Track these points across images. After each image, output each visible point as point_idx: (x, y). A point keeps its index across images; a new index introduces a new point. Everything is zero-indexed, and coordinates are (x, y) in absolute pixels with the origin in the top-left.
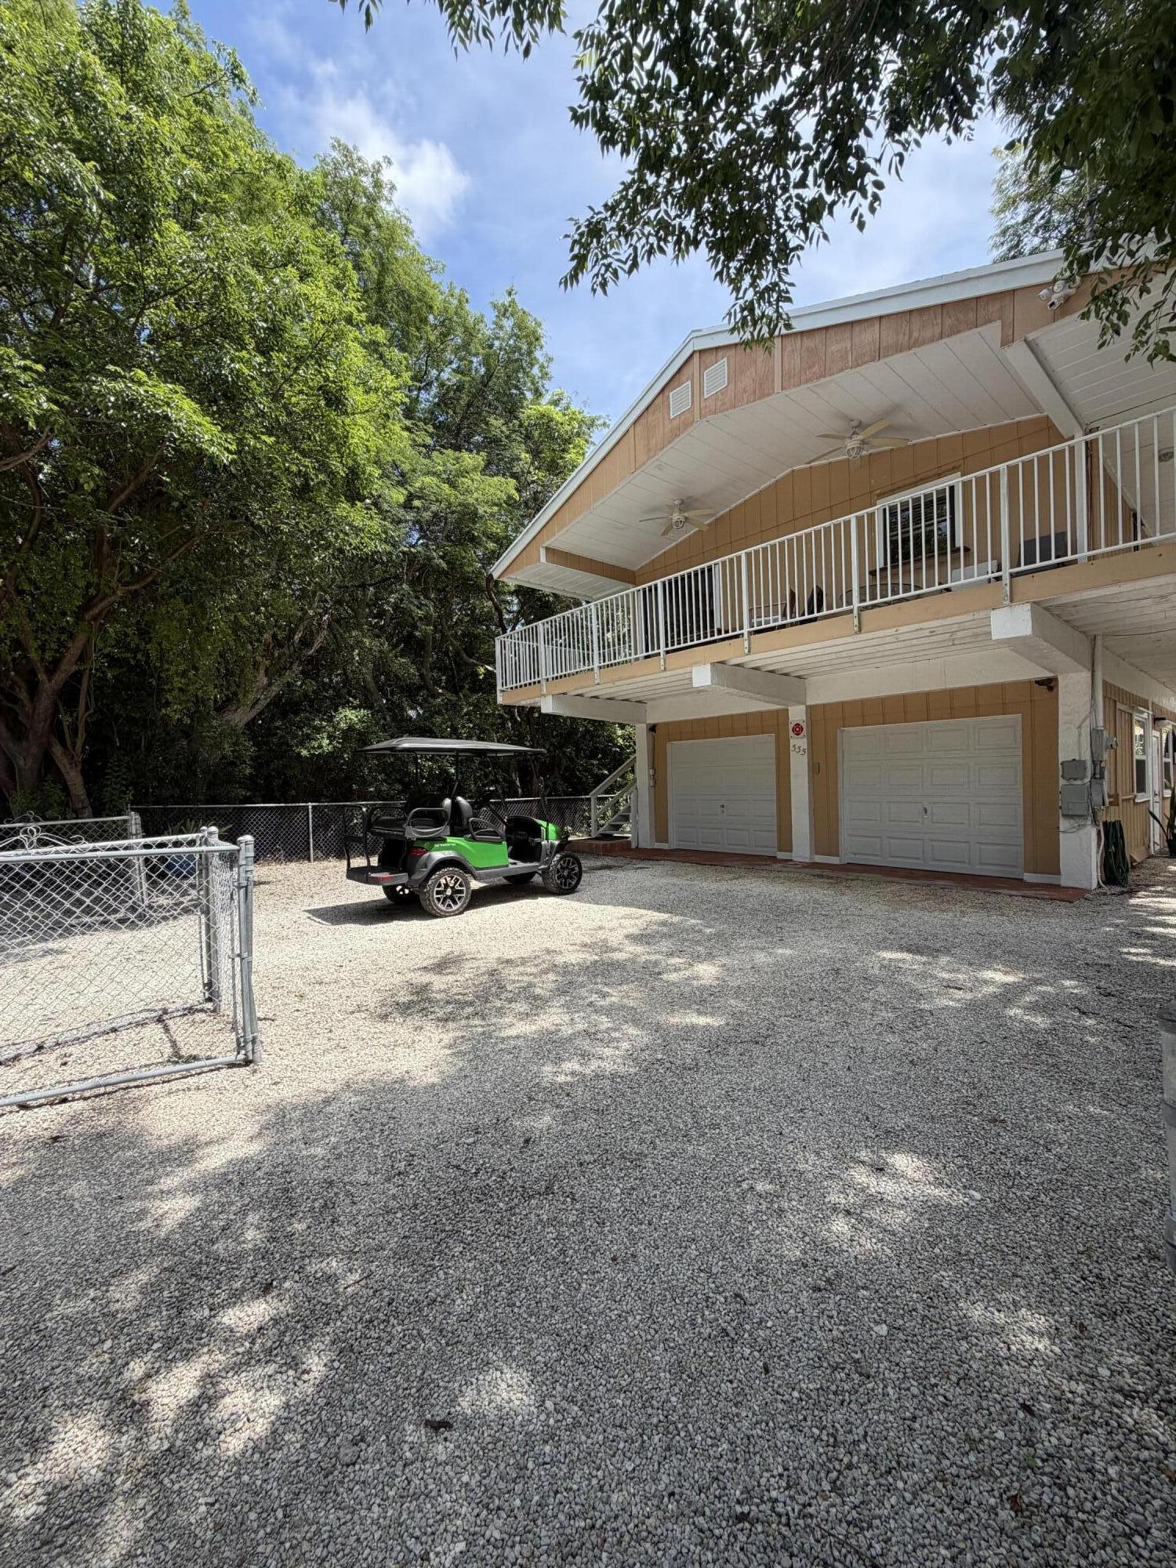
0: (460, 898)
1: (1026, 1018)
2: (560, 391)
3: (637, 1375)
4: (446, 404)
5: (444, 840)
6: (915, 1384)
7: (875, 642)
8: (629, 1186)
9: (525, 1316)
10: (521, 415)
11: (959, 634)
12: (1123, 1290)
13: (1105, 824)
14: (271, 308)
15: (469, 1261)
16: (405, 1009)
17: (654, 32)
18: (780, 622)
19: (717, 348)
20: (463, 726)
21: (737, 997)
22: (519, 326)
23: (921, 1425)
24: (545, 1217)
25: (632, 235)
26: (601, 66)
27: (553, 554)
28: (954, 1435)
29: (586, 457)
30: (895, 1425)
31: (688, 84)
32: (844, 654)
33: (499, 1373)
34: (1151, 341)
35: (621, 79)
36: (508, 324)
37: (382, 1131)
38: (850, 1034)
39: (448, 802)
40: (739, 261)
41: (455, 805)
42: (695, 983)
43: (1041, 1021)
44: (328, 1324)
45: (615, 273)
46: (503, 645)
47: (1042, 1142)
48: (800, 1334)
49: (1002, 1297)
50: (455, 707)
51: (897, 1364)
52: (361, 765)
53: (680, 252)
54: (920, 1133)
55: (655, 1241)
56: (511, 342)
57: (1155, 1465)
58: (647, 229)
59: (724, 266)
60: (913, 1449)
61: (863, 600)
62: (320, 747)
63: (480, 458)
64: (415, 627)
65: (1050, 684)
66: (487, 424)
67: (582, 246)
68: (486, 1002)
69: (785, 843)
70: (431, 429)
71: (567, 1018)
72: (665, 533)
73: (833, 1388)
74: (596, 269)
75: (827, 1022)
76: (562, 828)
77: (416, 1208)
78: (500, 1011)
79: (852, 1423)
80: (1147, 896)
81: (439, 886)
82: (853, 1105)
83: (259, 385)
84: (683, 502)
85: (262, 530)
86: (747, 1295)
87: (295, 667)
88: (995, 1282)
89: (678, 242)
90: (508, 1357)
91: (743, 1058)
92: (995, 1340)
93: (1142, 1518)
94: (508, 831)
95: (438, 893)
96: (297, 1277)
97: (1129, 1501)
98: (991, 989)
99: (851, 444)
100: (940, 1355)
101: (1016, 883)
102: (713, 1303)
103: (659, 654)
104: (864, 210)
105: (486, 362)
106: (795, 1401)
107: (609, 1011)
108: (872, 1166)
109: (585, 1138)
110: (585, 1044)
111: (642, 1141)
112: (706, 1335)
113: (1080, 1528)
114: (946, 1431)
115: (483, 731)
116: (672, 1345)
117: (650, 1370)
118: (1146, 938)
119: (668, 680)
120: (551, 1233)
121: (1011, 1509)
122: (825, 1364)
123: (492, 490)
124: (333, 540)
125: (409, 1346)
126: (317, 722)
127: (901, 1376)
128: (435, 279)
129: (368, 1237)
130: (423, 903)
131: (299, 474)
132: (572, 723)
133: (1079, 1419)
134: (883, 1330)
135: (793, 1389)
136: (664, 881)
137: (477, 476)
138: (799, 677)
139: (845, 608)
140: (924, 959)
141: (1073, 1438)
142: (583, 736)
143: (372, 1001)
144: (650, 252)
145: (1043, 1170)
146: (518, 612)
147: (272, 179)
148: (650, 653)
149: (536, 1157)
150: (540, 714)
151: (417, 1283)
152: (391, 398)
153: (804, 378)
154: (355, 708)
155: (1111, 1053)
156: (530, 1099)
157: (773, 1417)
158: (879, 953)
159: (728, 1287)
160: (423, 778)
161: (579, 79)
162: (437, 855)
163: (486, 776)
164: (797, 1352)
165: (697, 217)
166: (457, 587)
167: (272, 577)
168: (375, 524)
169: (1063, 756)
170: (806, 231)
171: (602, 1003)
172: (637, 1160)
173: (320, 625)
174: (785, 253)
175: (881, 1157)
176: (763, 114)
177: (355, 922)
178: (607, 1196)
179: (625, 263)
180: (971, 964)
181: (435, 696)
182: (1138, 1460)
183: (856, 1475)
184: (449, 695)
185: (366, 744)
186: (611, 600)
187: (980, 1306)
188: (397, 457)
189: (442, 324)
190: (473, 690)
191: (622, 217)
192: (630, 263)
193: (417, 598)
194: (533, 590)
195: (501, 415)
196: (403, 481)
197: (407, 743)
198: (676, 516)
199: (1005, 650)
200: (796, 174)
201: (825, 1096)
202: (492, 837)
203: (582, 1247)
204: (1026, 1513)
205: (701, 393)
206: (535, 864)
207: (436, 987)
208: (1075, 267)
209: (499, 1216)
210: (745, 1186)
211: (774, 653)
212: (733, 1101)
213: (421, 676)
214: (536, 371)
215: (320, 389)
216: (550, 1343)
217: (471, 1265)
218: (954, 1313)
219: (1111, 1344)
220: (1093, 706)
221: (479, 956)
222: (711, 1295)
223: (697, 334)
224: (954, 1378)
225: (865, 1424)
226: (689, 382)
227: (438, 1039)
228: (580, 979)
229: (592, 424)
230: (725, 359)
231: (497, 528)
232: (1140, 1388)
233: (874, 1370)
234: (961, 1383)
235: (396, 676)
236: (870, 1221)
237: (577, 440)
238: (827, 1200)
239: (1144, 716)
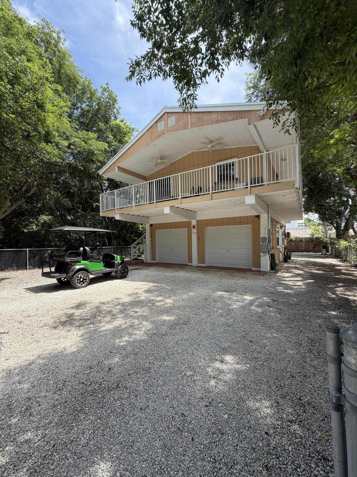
0: (85, 282)
1: (256, 309)
2: (123, 118)
3: (150, 453)
4: (83, 116)
5: (80, 262)
6: (237, 433)
7: (216, 203)
8: (146, 380)
9: (109, 439)
10: (110, 123)
11: (237, 202)
12: (287, 389)
13: (271, 254)
14: (15, 69)
15: (87, 421)
16: (64, 324)
17: (158, 4)
18: (190, 195)
19: (172, 113)
20: (88, 223)
21: (178, 310)
22: (110, 95)
23: (239, 448)
24: (116, 397)
25: (150, 68)
26: (141, 10)
27: (120, 169)
28: (248, 448)
29: (131, 139)
30: (232, 449)
31: (169, 24)
32: (207, 206)
33: (98, 466)
34: (285, 128)
35: (147, 16)
36: (106, 94)
37: (53, 373)
38: (211, 319)
39: (82, 249)
40: (182, 84)
41: (85, 250)
42: (165, 306)
43: (260, 310)
44: (25, 462)
45: (144, 79)
46: (102, 197)
47: (263, 346)
48: (202, 424)
49: (257, 398)
50: (85, 217)
51: (231, 427)
52: (49, 235)
53: (165, 78)
54: (232, 348)
55: (155, 399)
56: (107, 100)
57: (300, 443)
58: (155, 68)
59: (178, 85)
60: (238, 457)
61: (212, 191)
62: (32, 228)
63: (96, 135)
64: (71, 188)
65: (258, 217)
66: (98, 124)
67: (133, 68)
68: (95, 318)
69: (190, 260)
70: (78, 123)
71: (124, 321)
72: (156, 166)
73: (213, 441)
74: (138, 77)
75: (204, 316)
76: (122, 257)
77: (66, 403)
78: (100, 321)
79: (220, 453)
80: (280, 273)
81: (78, 277)
82: (213, 341)
83: (9, 96)
84: (161, 157)
85: (10, 149)
86: (185, 413)
87: (22, 200)
88: (255, 393)
89: (164, 74)
90: (102, 459)
91: (181, 329)
92: (257, 412)
93: (299, 462)
94: (103, 258)
95: (77, 280)
96: (12, 444)
97: (295, 457)
98: (247, 302)
99: (209, 146)
100: (243, 421)
101: (250, 270)
102: (175, 419)
103: (154, 203)
104: (219, 76)
105: (98, 104)
106: (202, 449)
107: (137, 318)
108: (220, 361)
109: (130, 365)
110: (130, 331)
111: (150, 363)
112: (173, 431)
113: (284, 471)
114: (246, 448)
115: (95, 225)
116: (162, 438)
117: (155, 450)
118: (282, 284)
119: (156, 211)
120: (118, 403)
121: (266, 470)
122: (210, 433)
123: (100, 146)
124: (39, 156)
125: (61, 464)
126: (31, 220)
127: (232, 431)
128: (80, 74)
129: (45, 419)
130: (72, 284)
131: (25, 131)
132: (125, 223)
133: (280, 433)
134: (226, 416)
135: (201, 445)
136: (154, 273)
137: (94, 141)
138: (195, 212)
139: (208, 192)
140: (229, 294)
141: (279, 440)
142: (129, 227)
143: (50, 322)
144: (155, 75)
145: (264, 355)
146: (108, 186)
147: (16, 24)
148: (151, 202)
149: (113, 375)
150: (115, 219)
151: (66, 435)
152: (63, 109)
153: (197, 125)
154: (47, 215)
155: (277, 317)
156: (111, 353)
157: (195, 457)
158: (218, 293)
159: (179, 412)
160: (73, 240)
161: (134, 11)
162: (77, 267)
163: (96, 239)
164: (202, 431)
165: (170, 67)
166: (87, 176)
167: (13, 166)
168: (56, 152)
169: (262, 236)
170: (202, 80)
171: (135, 315)
172: (148, 370)
173: (33, 185)
174: (195, 85)
175: (222, 357)
176: (191, 40)
177: (45, 292)
178: (138, 385)
179: (147, 77)
180: (241, 295)
181: (78, 212)
182: (296, 443)
183: (222, 472)
184: (83, 212)
185: (51, 228)
186: (139, 185)
187: (252, 402)
188: (65, 130)
189: (83, 89)
190: (91, 211)
191: (147, 62)
192: (149, 77)
193: (72, 179)
194: (113, 180)
195: (103, 123)
196: (67, 139)
197: (67, 228)
198: (159, 161)
199: (249, 207)
200: (200, 61)
201: (205, 339)
202: (97, 260)
203: (130, 407)
204: (270, 470)
205: (167, 125)
206: (113, 269)
207: (76, 314)
208: (268, 105)
209: (99, 400)
210: (183, 374)
211: (188, 204)
212: (178, 344)
213: (73, 205)
214: (115, 110)
215: (34, 101)
216: (118, 448)
217: (88, 422)
218: (245, 406)
219: (285, 406)
220: (268, 223)
221: (92, 302)
222: (174, 416)
223: (166, 107)
224: (247, 428)
225: (223, 452)
226: (164, 121)
227: (76, 334)
228: (128, 308)
229: (133, 130)
230: (175, 116)
231: (101, 159)
232: (294, 419)
233: (225, 431)
234: (249, 430)
235: (63, 205)
236: (220, 379)
237: (128, 134)
238: (208, 374)
239: (278, 226)
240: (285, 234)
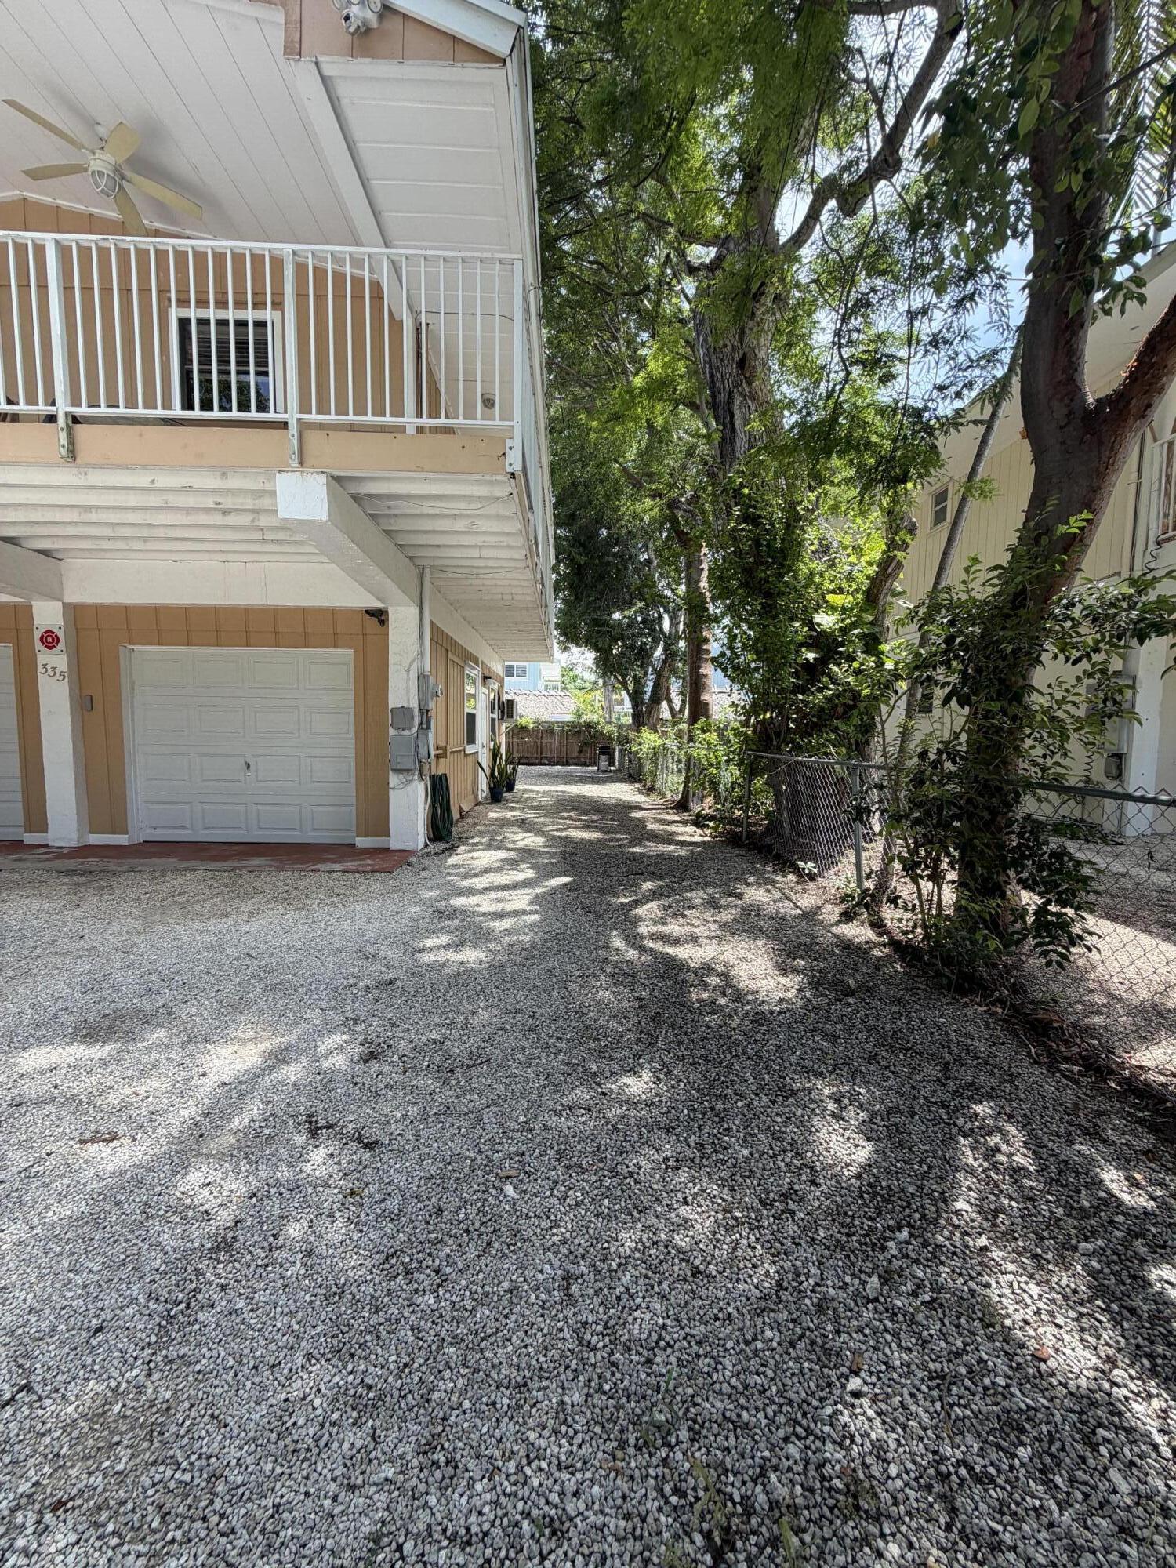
13: (432, 778)
65: (379, 616)
69: (36, 818)
80: (465, 852)
99: (97, 163)
169: (393, 702)
220: (421, 654)
239: (476, 673)
240: (501, 707)
